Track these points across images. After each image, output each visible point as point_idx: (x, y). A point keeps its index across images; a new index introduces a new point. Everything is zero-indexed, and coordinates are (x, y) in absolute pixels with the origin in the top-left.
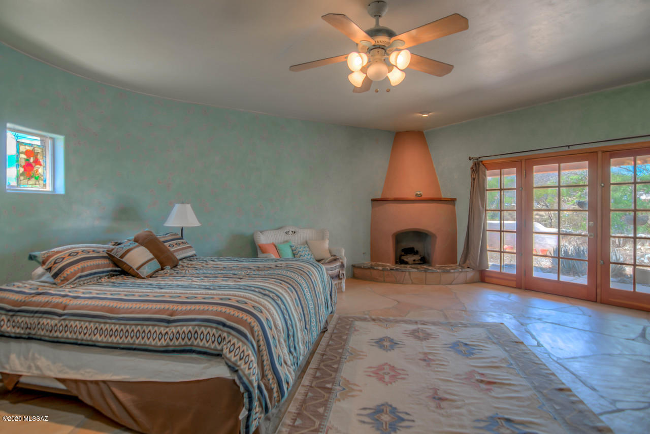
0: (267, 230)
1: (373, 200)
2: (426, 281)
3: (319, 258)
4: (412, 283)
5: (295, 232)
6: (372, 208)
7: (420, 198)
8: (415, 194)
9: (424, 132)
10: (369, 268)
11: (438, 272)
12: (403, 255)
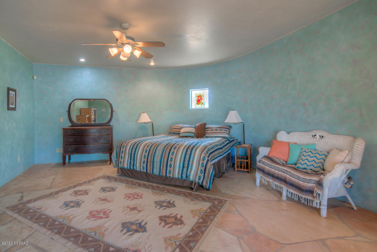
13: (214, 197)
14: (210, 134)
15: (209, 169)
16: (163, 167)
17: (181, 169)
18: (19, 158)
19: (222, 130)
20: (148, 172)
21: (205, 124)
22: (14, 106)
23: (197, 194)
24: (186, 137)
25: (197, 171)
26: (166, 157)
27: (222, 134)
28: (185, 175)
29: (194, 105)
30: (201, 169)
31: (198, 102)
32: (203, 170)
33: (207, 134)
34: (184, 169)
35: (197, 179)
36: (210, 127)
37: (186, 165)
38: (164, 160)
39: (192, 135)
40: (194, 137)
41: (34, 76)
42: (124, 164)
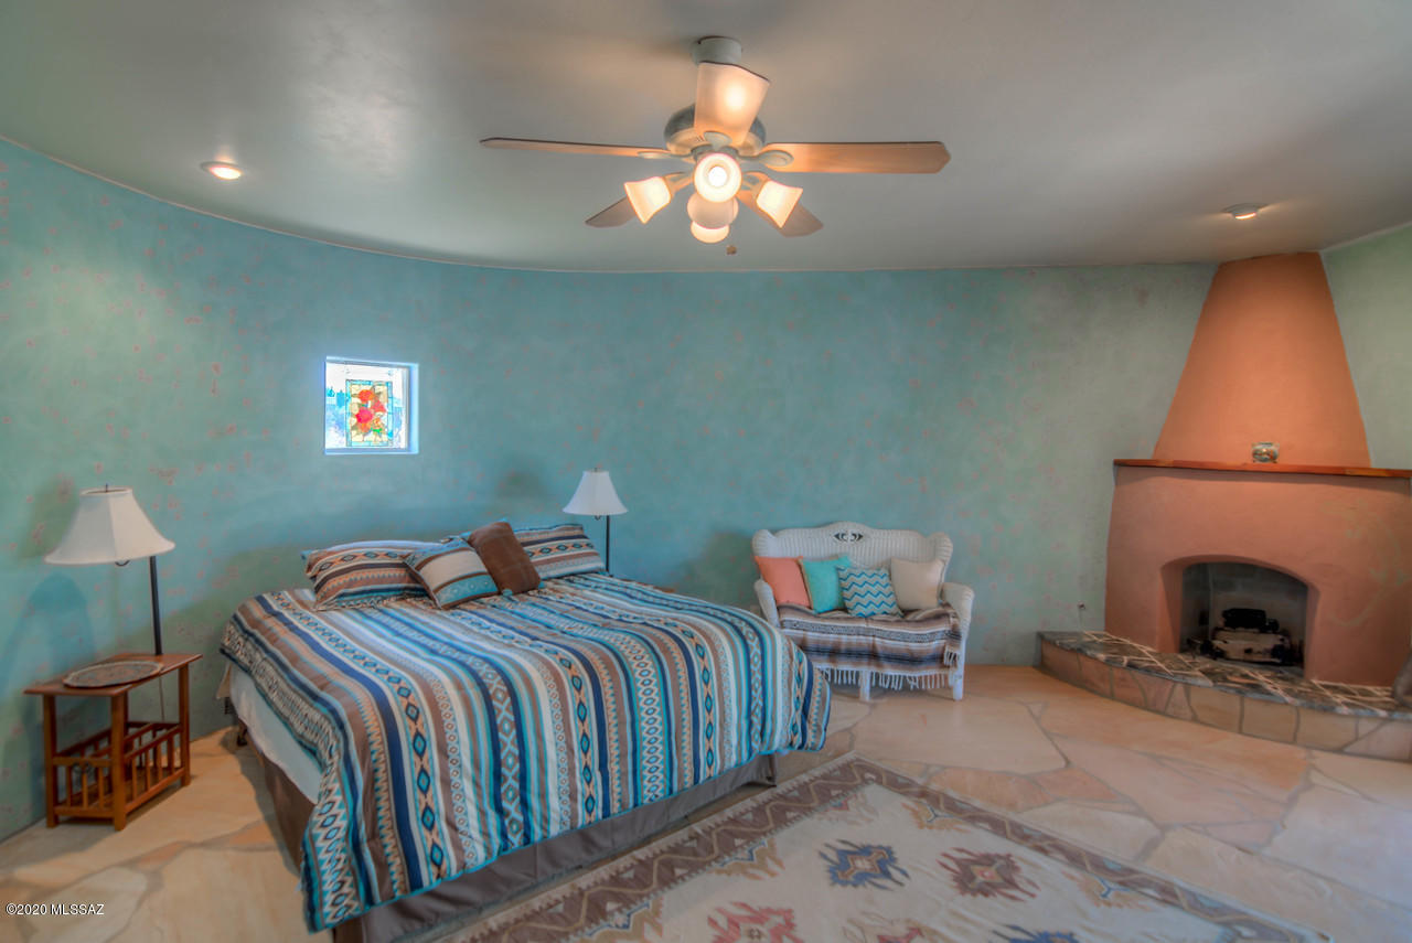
0: (794, 527)
1: (1119, 464)
2: (1241, 722)
3: (908, 603)
4: (1195, 719)
5: (860, 537)
6: (1117, 484)
7: (1269, 466)
8: (1252, 450)
9: (1323, 253)
10: (1072, 650)
11: (1286, 704)
12: (1222, 629)
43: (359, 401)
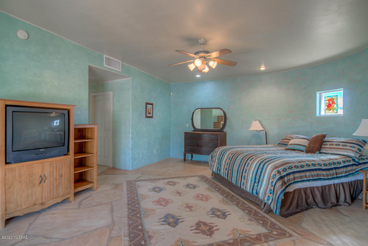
13: (281, 227)
14: (327, 149)
15: (277, 190)
16: (239, 177)
17: (253, 183)
18: (155, 151)
19: (346, 146)
20: (229, 179)
21: (324, 136)
22: (151, 115)
23: (264, 216)
24: (294, 150)
25: (266, 189)
26: (242, 167)
27: (345, 151)
28: (256, 191)
29: (322, 111)
30: (270, 189)
31: (328, 107)
32: (272, 190)
33: (323, 149)
34: (255, 184)
35: (266, 199)
36: (330, 140)
37: (257, 180)
38: (240, 171)
39: (303, 148)
40: (303, 151)
41: (171, 93)
42: (214, 168)
43: (328, 102)
